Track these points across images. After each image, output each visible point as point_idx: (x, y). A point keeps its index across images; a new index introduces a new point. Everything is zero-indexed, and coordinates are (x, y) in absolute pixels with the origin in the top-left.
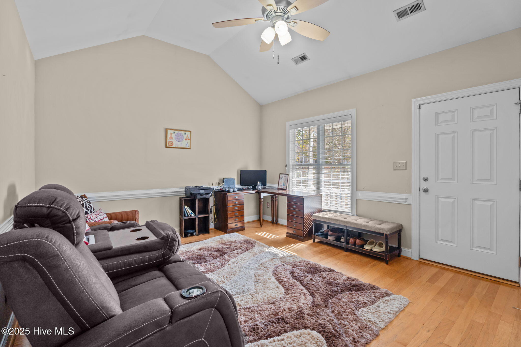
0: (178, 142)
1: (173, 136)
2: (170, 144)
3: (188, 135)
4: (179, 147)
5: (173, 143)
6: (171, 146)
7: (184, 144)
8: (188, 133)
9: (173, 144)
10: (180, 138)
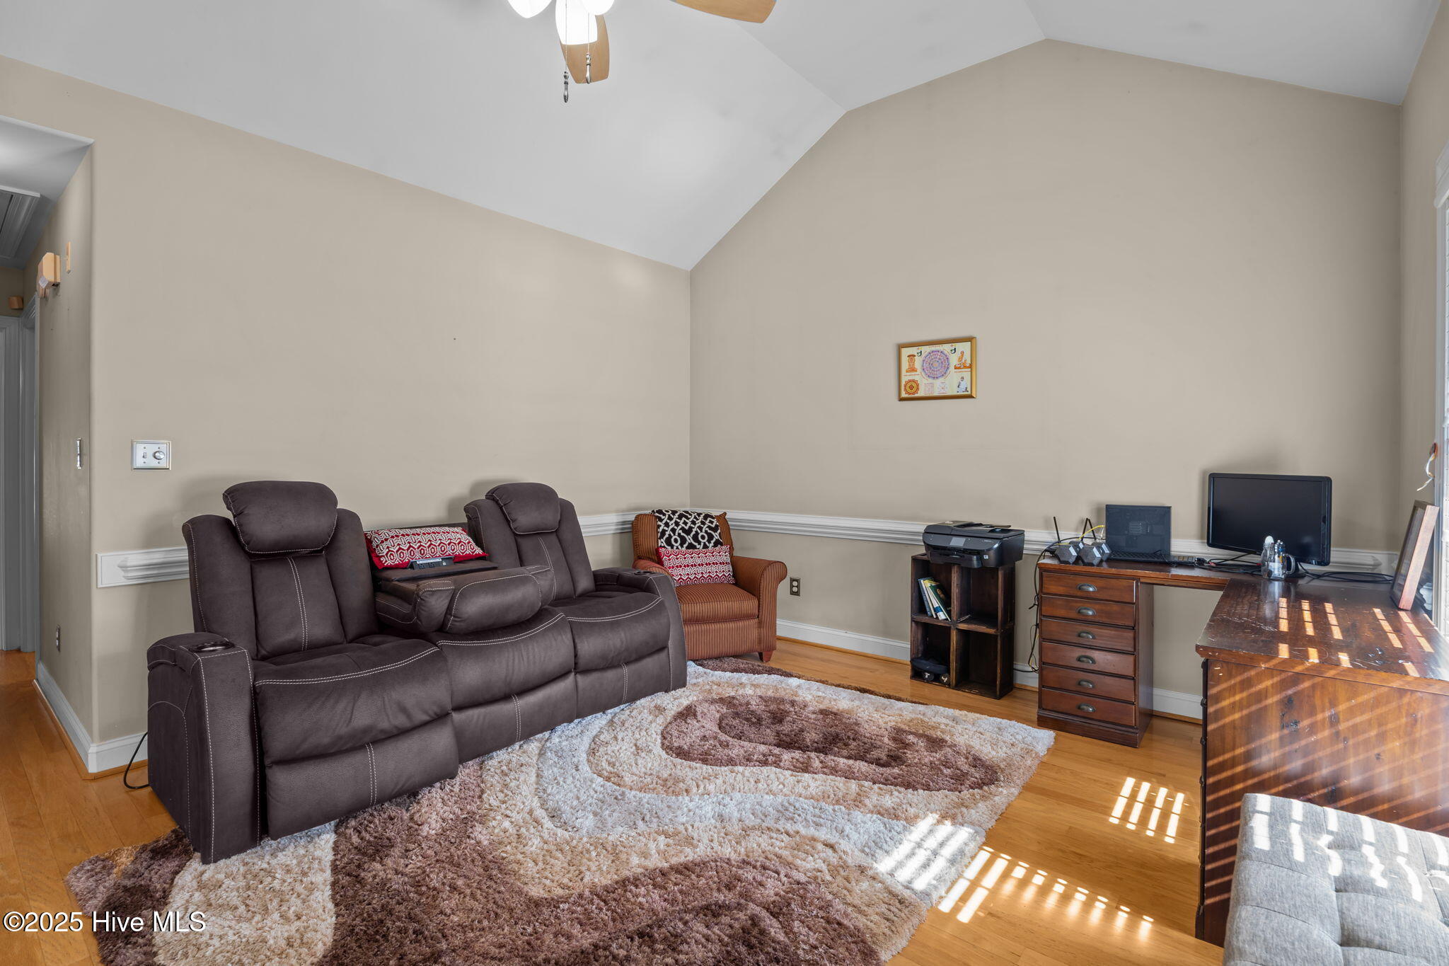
0: (934, 381)
1: (918, 363)
2: (909, 390)
3: (962, 353)
4: (936, 394)
5: (918, 385)
6: (914, 394)
7: (952, 382)
8: (965, 347)
9: (918, 389)
10: (937, 368)
